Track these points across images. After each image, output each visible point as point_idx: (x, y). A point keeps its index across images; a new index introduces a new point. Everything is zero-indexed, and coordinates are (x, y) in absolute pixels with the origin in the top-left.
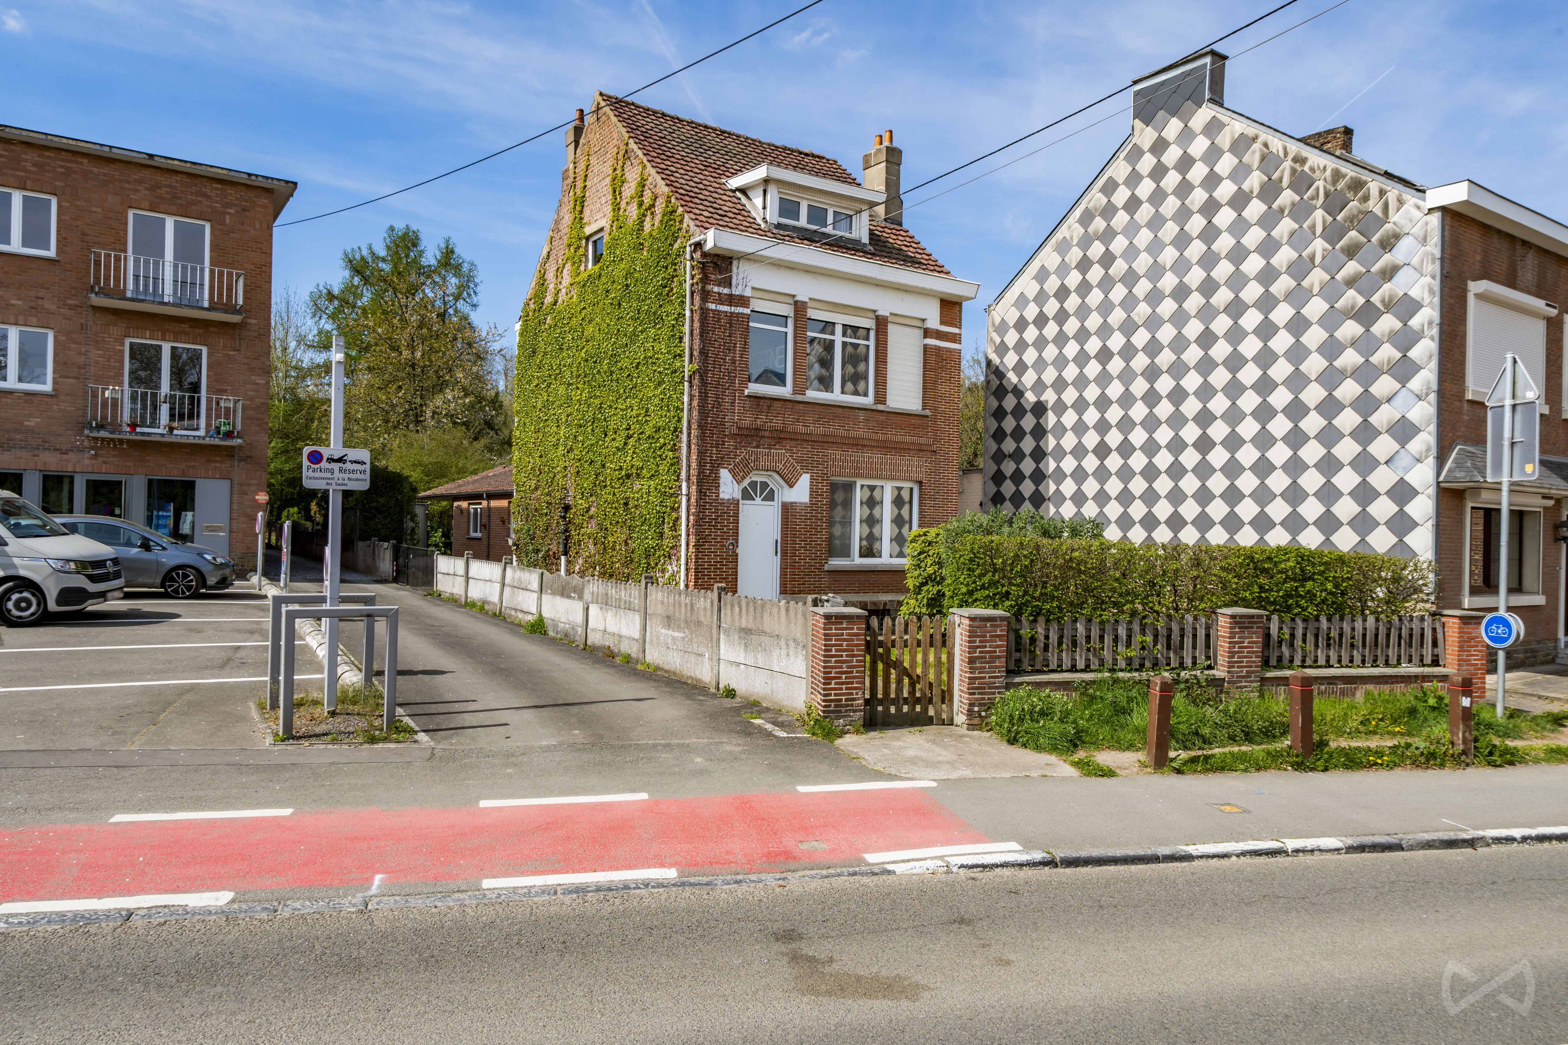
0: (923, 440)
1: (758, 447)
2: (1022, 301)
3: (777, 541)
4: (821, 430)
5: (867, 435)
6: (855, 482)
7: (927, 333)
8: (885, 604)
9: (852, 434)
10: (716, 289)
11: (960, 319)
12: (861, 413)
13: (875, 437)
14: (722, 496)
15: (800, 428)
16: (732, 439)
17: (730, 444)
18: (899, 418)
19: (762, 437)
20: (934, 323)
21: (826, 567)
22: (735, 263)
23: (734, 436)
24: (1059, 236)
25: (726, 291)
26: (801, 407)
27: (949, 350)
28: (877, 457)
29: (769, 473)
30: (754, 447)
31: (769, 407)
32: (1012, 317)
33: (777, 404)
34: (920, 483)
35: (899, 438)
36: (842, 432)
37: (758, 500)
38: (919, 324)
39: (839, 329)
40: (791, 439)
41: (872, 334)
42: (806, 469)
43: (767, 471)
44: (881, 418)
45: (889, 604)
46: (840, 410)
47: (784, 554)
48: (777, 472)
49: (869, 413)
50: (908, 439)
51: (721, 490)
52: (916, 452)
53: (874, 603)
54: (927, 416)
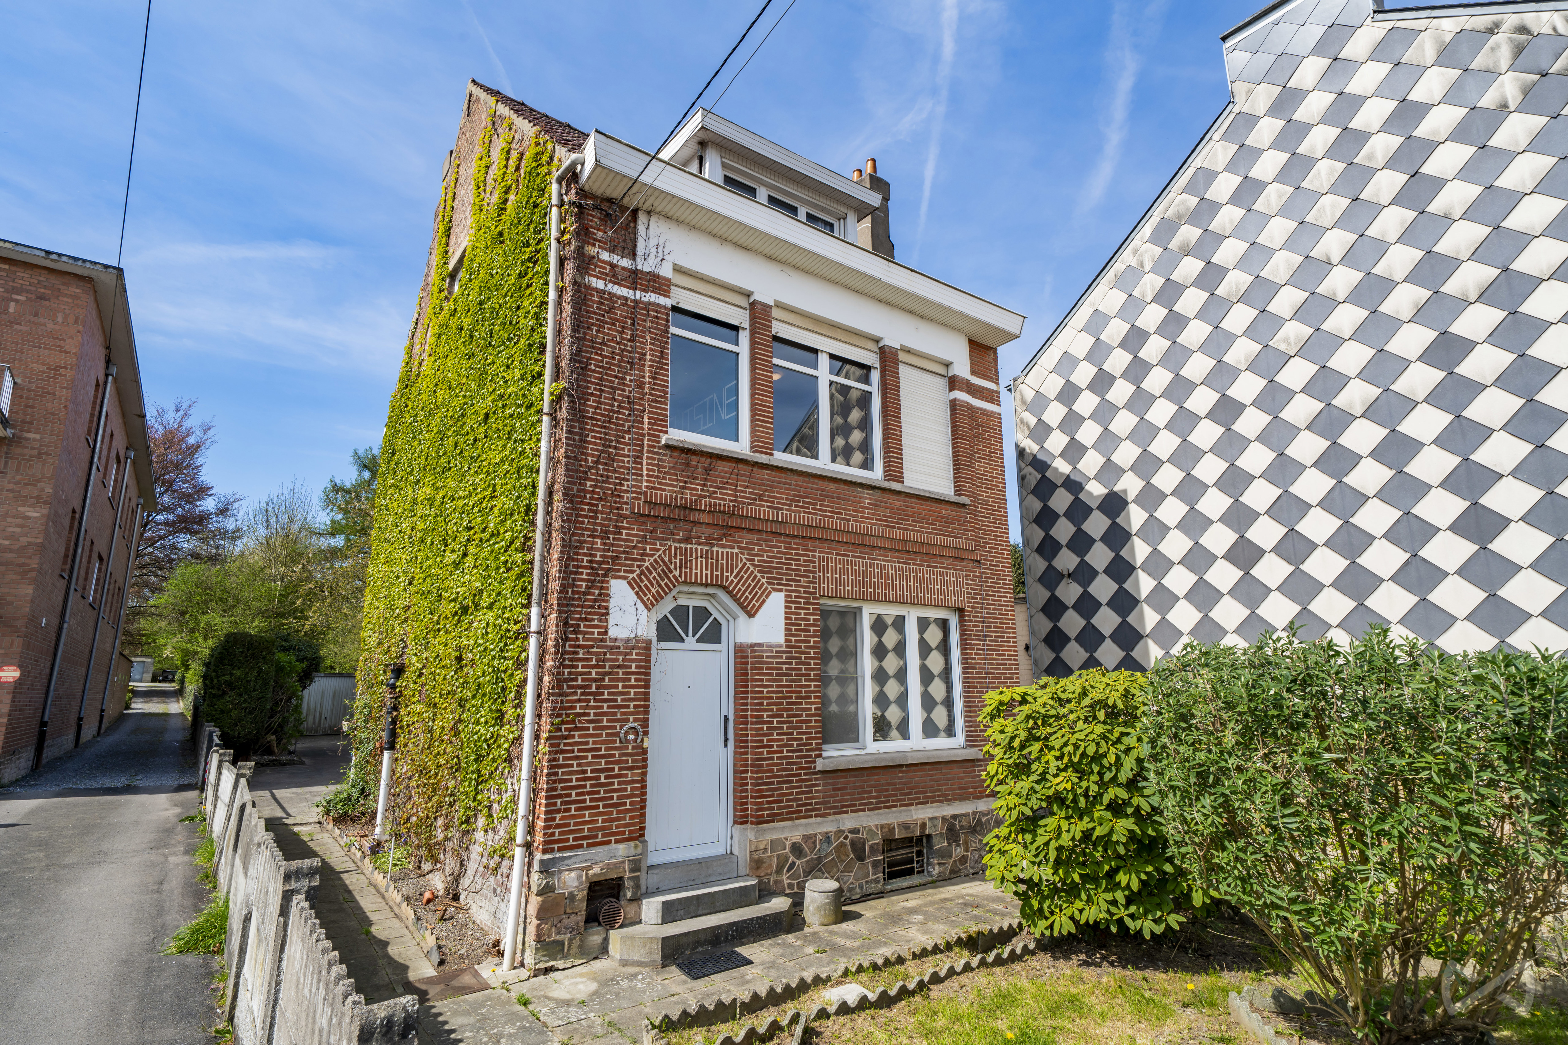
0: (961, 543)
1: (687, 540)
2: (1068, 362)
3: (726, 719)
4: (801, 517)
5: (878, 530)
6: (860, 609)
7: (954, 383)
8: (924, 826)
9: (853, 526)
10: (605, 256)
11: (997, 371)
12: (866, 493)
13: (889, 533)
14: (613, 632)
15: (765, 511)
16: (636, 523)
17: (631, 532)
18: (924, 505)
19: (696, 523)
20: (962, 368)
21: (820, 765)
22: (642, 218)
23: (639, 518)
24: (1118, 266)
25: (625, 263)
26: (765, 474)
27: (984, 412)
28: (894, 566)
29: (710, 590)
30: (680, 541)
31: (708, 470)
32: (1054, 385)
33: (723, 467)
34: (961, 611)
35: (925, 538)
36: (836, 522)
37: (690, 641)
38: (941, 370)
39: (824, 361)
40: (749, 530)
41: (875, 376)
42: (777, 583)
43: (706, 585)
44: (897, 503)
45: (929, 825)
46: (832, 486)
47: (741, 742)
48: (724, 588)
49: (877, 493)
50: (940, 539)
51: (612, 620)
52: (951, 561)
53: (905, 826)
54: (964, 506)
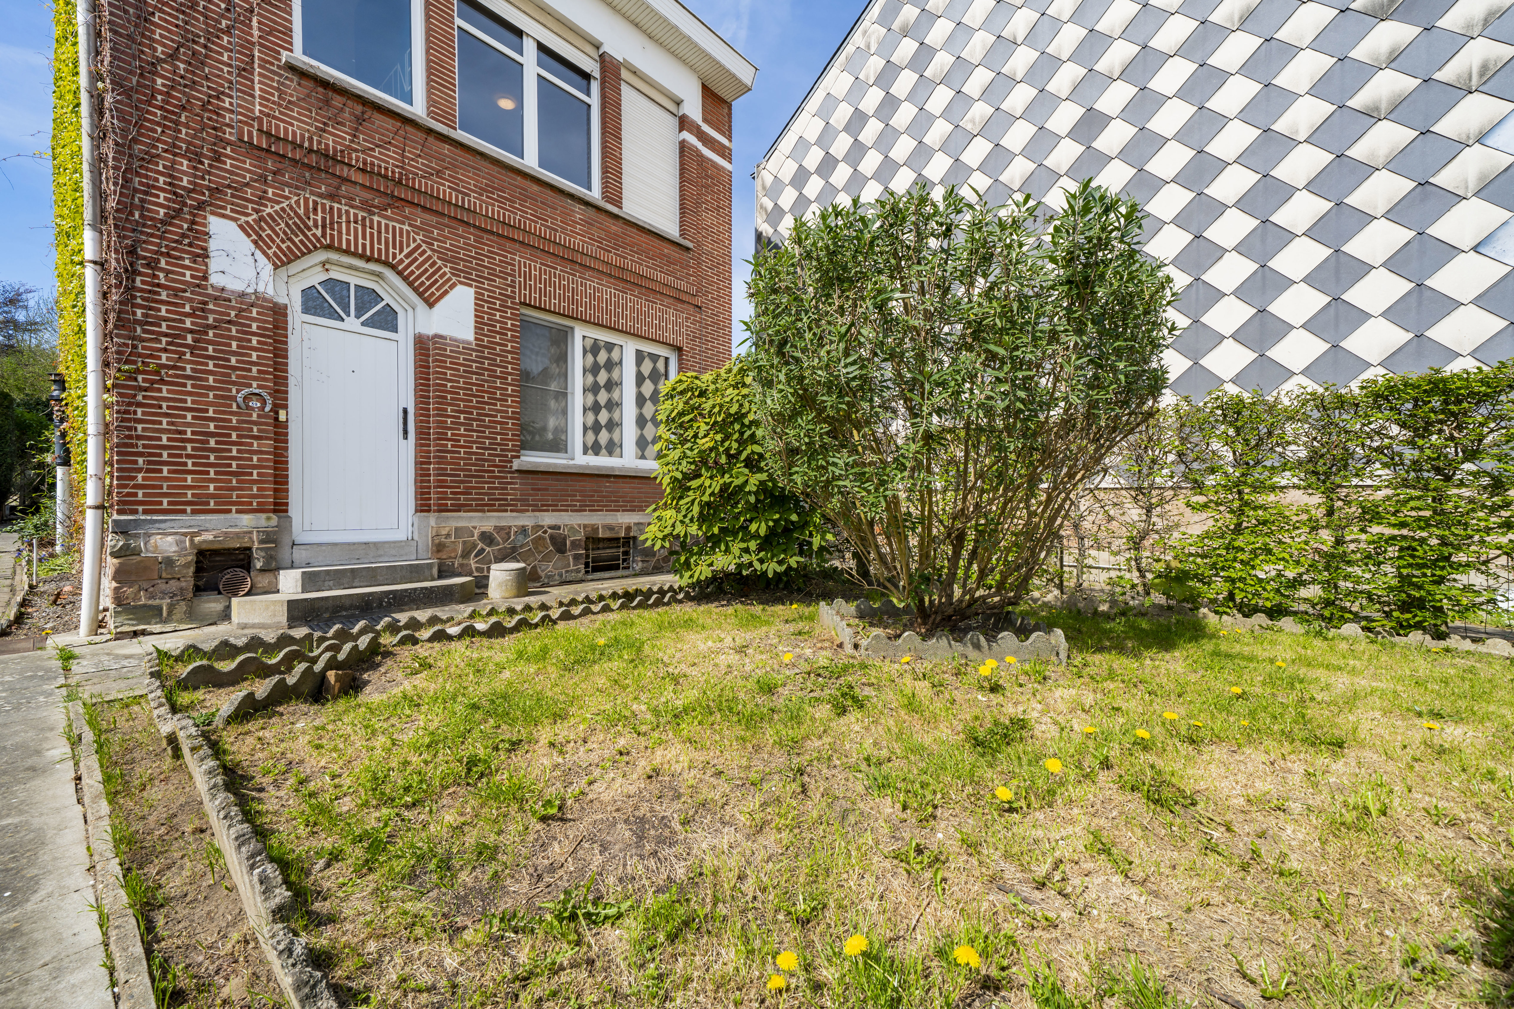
0: (682, 285)
1: (332, 197)
2: (802, 144)
3: (405, 411)
4: (495, 210)
5: (591, 249)
6: (572, 329)
7: (684, 123)
8: (629, 529)
9: (560, 238)
11: (730, 127)
12: (578, 207)
13: (602, 255)
14: (215, 279)
15: (445, 190)
16: (247, 155)
17: (240, 165)
18: (644, 238)
19: (347, 180)
20: (694, 109)
21: (516, 465)
23: (252, 149)
24: (849, 48)
26: (446, 148)
27: (715, 165)
28: (608, 292)
29: (372, 266)
30: (320, 195)
31: (360, 120)
32: (789, 170)
33: (379, 120)
34: (679, 350)
35: (645, 271)
36: (538, 227)
37: (352, 322)
38: (672, 107)
39: (529, 46)
40: (424, 208)
41: (595, 87)
42: (465, 277)
43: (369, 260)
44: (615, 228)
45: (634, 528)
46: (535, 188)
47: (422, 434)
48: (393, 267)
49: (591, 212)
50: (660, 276)
51: (214, 265)
52: (671, 301)
53: (611, 528)
54: (688, 249)
